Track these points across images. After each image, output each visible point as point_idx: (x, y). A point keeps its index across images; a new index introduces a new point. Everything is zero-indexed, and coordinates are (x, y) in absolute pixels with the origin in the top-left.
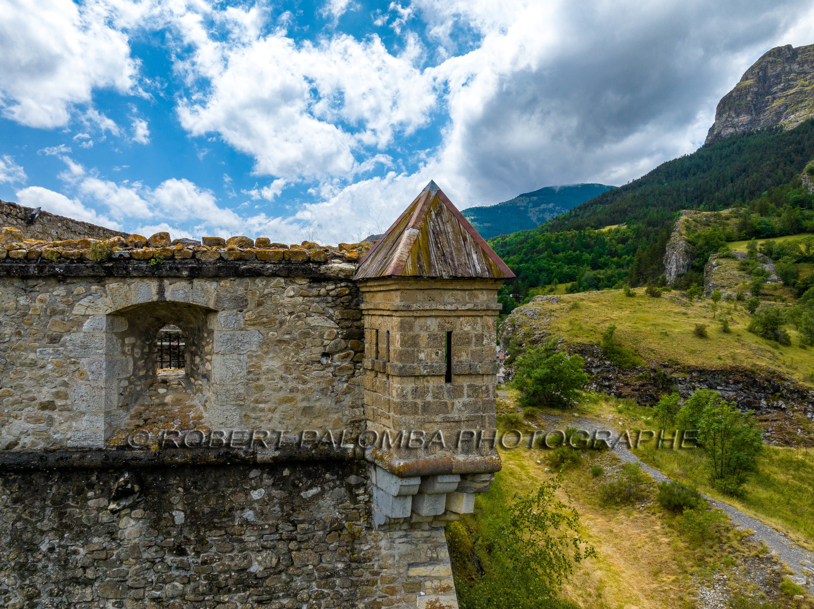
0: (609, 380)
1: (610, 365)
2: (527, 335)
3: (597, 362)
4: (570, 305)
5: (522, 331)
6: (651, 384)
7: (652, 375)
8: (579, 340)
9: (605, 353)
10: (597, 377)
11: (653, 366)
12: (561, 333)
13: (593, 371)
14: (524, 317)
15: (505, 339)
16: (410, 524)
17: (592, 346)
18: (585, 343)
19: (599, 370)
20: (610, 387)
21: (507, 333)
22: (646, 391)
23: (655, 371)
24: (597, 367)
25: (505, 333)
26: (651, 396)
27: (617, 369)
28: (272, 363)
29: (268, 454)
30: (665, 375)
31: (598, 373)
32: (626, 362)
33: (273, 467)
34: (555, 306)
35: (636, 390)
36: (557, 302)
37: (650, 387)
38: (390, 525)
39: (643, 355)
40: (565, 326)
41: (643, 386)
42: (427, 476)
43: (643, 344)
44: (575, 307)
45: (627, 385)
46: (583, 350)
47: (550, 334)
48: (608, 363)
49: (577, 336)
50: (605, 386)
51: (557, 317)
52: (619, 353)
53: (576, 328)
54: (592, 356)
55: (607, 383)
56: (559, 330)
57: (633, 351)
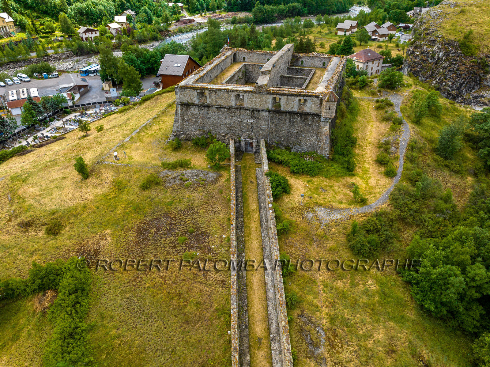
0: (456, 61)
1: (460, 53)
2: (426, 29)
3: (454, 51)
4: (460, 10)
5: (425, 26)
6: (476, 66)
7: (479, 61)
8: (450, 37)
9: (460, 47)
10: (451, 59)
11: (482, 56)
12: (444, 31)
13: (450, 55)
14: (429, 17)
15: (415, 29)
16: (325, 122)
17: (455, 41)
18: (452, 39)
19: (453, 55)
20: (455, 64)
21: (417, 26)
22: (472, 69)
23: (481, 59)
24: (453, 53)
25: (415, 26)
26: (474, 71)
27: (463, 55)
28: (313, 105)
29: (312, 114)
30: (485, 62)
31: (452, 56)
32: (468, 52)
33: (312, 115)
34: (452, 10)
35: (467, 68)
36: (454, 6)
37: (475, 67)
38: (323, 122)
39: (481, 49)
40: (448, 26)
41: (472, 66)
42: (326, 118)
43: (485, 43)
44: (463, 12)
45: (464, 64)
46: (449, 43)
47: (437, 31)
48: (459, 52)
49: (450, 34)
50: (453, 64)
51: (447, 19)
52: (467, 47)
53: (453, 28)
54: (453, 47)
55: (454, 63)
56: (444, 28)
57: (476, 46)
